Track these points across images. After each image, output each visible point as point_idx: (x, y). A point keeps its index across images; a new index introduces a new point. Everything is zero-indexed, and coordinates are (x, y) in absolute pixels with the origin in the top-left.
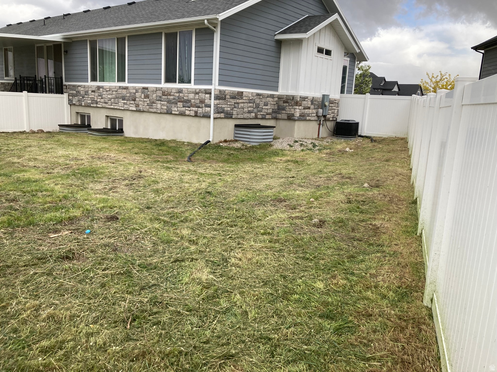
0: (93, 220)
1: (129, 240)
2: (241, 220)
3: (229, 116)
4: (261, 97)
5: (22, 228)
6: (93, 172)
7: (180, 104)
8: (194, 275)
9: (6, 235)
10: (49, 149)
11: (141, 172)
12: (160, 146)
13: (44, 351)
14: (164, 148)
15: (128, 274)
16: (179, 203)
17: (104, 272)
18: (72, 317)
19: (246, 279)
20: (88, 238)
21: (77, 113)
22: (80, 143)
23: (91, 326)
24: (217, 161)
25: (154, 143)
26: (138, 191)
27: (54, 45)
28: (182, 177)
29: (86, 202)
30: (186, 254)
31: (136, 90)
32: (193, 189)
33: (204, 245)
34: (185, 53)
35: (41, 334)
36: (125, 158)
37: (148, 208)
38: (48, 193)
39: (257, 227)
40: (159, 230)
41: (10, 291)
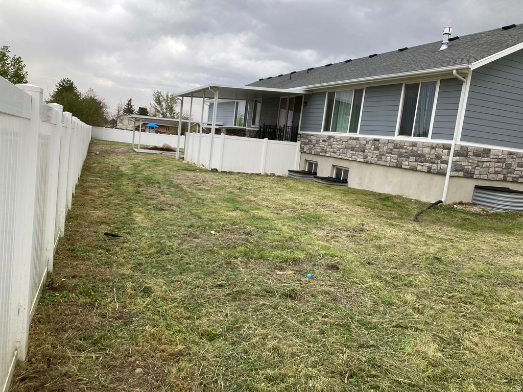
0: (314, 265)
1: (349, 292)
2: (479, 298)
3: (469, 175)
4: (515, 156)
5: (255, 260)
6: (317, 218)
7: (412, 159)
8: (418, 347)
9: (243, 264)
10: (279, 192)
11: (363, 225)
12: (384, 200)
13: (269, 379)
14: (388, 203)
15: (347, 327)
16: (403, 264)
17: (323, 319)
18: (293, 355)
19: (483, 369)
20: (309, 282)
21: (306, 160)
22: (306, 189)
23: (309, 368)
24: (449, 225)
25: (377, 197)
26: (359, 244)
27: (296, 97)
28: (408, 237)
29: (309, 246)
30: (410, 322)
31: (367, 142)
32: (419, 252)
33: (431, 316)
34: (426, 103)
35: (267, 362)
36: (347, 208)
37: (370, 263)
38: (277, 233)
39: (500, 311)
40: (380, 289)
41: (244, 315)
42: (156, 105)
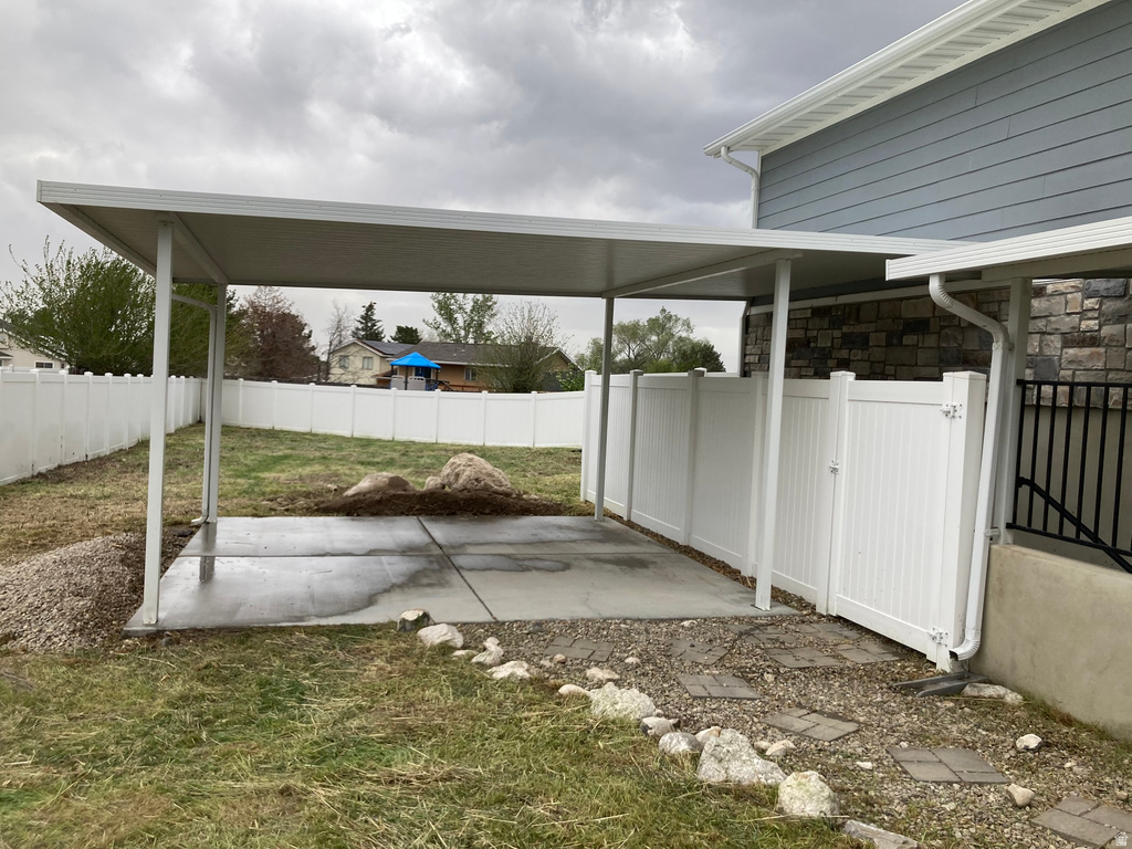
42: (439, 319)
